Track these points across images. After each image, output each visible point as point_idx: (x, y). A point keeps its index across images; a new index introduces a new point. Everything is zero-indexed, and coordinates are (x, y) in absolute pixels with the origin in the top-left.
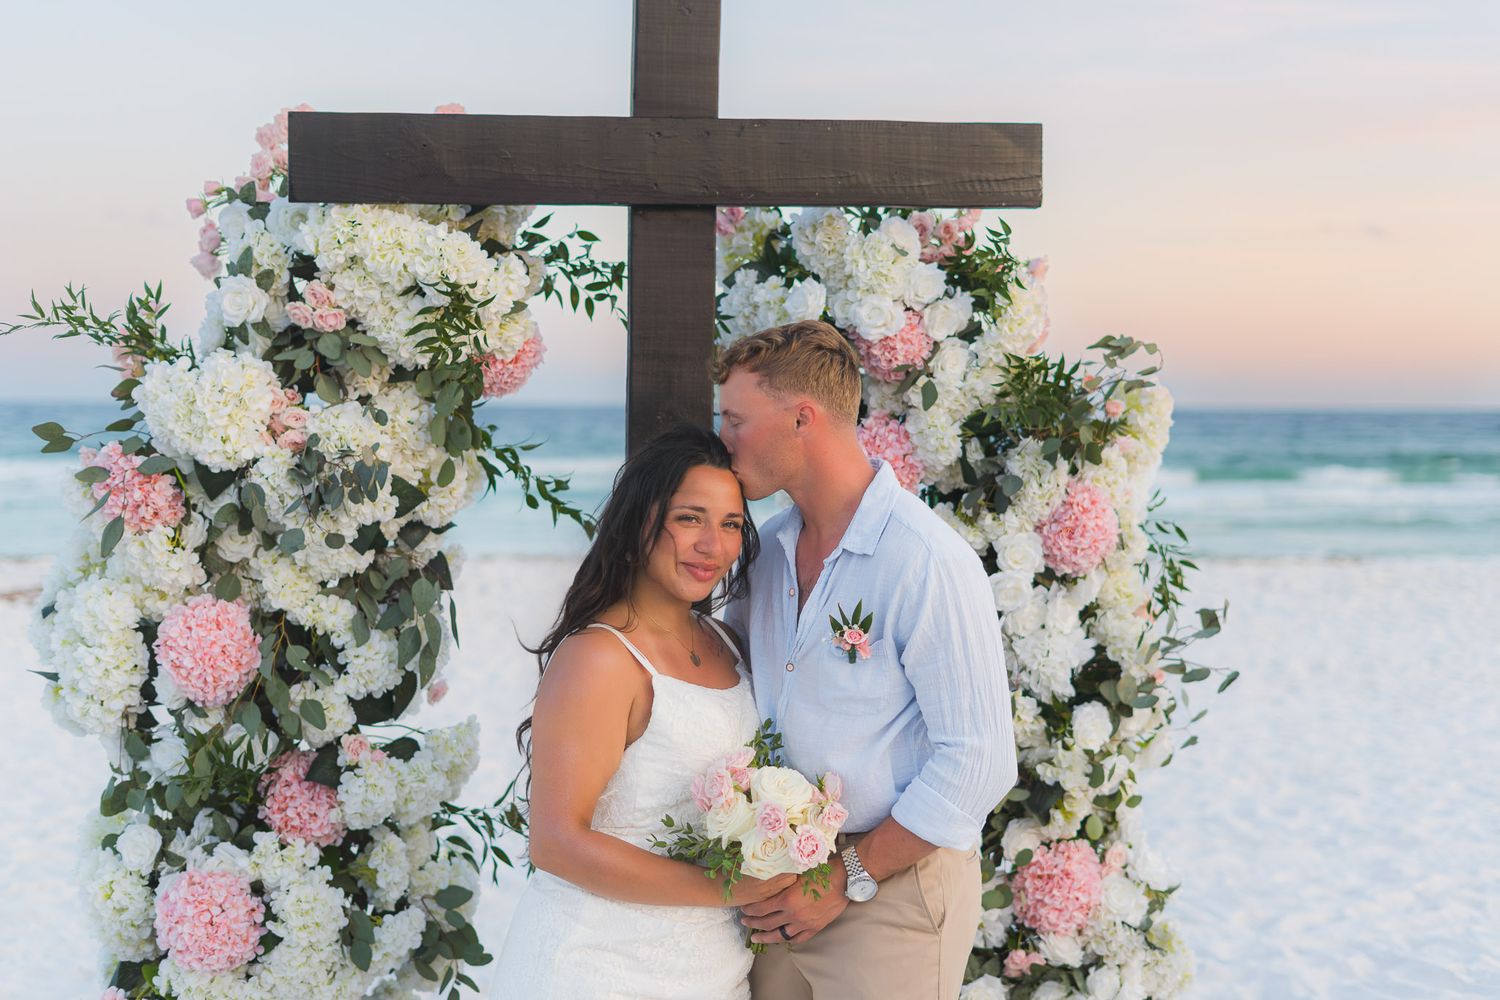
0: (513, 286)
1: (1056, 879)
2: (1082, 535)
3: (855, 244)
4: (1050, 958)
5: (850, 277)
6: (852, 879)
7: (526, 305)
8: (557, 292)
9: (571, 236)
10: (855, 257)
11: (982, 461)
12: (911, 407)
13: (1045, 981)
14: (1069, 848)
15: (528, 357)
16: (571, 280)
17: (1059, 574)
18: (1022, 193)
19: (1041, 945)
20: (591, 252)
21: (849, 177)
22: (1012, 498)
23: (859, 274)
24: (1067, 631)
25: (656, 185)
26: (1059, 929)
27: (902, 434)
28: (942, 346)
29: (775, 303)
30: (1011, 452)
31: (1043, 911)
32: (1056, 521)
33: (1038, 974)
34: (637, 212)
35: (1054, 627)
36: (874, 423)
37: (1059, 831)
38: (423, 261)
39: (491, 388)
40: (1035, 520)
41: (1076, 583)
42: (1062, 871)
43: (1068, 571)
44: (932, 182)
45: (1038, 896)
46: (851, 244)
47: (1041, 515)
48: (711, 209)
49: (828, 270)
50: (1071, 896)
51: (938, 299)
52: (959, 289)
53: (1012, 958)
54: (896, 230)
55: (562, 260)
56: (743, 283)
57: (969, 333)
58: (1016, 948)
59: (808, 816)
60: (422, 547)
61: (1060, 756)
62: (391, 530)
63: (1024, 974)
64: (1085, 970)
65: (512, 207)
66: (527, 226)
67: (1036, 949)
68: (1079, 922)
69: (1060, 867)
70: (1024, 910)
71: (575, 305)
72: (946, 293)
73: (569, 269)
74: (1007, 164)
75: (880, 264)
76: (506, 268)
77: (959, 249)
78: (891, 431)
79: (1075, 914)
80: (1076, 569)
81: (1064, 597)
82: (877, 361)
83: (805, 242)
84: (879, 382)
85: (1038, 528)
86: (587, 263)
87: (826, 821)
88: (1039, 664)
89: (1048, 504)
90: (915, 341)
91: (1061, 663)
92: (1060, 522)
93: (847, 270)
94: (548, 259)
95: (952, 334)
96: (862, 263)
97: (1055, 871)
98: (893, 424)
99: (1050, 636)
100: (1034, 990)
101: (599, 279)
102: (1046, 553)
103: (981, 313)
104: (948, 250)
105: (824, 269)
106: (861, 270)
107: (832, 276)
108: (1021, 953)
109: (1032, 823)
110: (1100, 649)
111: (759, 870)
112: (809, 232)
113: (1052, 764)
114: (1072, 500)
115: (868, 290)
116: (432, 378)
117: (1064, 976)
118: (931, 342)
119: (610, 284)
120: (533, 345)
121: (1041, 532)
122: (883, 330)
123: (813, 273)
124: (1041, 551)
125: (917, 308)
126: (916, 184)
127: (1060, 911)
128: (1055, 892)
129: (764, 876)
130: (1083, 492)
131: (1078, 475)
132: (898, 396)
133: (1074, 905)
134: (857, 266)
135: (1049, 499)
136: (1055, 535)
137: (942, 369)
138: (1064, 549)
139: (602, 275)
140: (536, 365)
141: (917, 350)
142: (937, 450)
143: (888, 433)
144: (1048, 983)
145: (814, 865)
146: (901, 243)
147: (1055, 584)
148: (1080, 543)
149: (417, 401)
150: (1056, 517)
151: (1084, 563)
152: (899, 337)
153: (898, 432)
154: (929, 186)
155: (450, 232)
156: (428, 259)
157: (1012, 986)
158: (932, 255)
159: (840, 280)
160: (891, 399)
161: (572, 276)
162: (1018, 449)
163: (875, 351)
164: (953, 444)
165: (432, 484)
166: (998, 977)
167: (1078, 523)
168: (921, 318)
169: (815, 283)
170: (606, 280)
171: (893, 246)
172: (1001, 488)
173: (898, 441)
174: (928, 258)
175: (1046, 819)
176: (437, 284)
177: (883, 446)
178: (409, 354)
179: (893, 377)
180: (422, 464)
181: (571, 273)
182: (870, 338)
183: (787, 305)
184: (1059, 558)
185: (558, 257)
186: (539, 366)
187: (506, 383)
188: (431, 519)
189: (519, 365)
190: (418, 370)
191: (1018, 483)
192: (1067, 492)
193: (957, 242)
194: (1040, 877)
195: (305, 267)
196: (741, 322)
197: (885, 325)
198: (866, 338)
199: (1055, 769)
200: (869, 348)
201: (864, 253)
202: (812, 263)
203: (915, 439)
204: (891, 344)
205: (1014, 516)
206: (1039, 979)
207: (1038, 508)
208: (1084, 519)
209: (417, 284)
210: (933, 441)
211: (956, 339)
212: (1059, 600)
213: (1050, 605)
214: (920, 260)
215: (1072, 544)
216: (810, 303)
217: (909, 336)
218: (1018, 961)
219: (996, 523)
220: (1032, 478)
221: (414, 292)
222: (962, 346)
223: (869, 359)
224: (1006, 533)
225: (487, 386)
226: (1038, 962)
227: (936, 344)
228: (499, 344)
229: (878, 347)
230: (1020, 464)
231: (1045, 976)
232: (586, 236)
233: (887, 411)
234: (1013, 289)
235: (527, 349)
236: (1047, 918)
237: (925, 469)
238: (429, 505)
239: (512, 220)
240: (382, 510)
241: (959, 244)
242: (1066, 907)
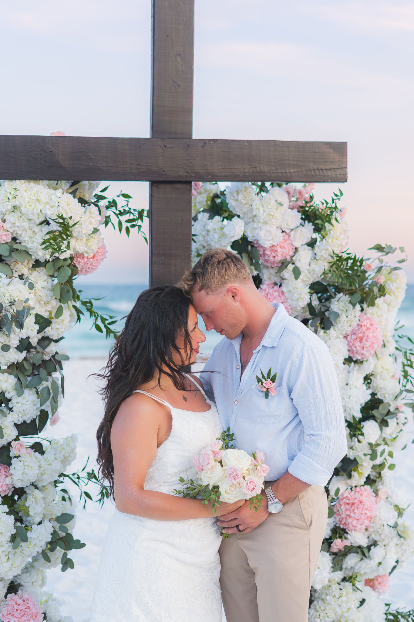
0: (93, 221)
1: (356, 505)
2: (366, 341)
3: (258, 200)
4: (353, 542)
5: (255, 216)
6: (270, 503)
7: (99, 230)
8: (112, 224)
9: (118, 196)
10: (258, 206)
11: (319, 305)
12: (284, 279)
13: (350, 553)
14: (361, 490)
15: (100, 255)
16: (118, 217)
17: (354, 359)
18: (338, 176)
19: (349, 536)
20: (129, 204)
21: (256, 167)
22: (333, 322)
23: (260, 215)
24: (358, 386)
25: (164, 171)
26: (357, 528)
27: (280, 292)
28: (299, 249)
29: (218, 229)
30: (333, 300)
31: (350, 520)
32: (354, 334)
33: (347, 550)
34: (153, 184)
35: (353, 384)
36: (267, 288)
37: (356, 482)
38: (49, 208)
39: (81, 270)
40: (344, 333)
41: (363, 363)
42: (359, 501)
43: (359, 357)
44: (295, 170)
45: (348, 513)
46: (256, 200)
47: (347, 331)
48: (190, 183)
49: (244, 213)
50: (363, 512)
51: (298, 227)
52: (306, 222)
53: (335, 543)
54: (277, 193)
55: (114, 208)
56: (202, 220)
57: (312, 243)
58: (336, 538)
59: (250, 471)
60: (48, 349)
61: (357, 446)
62: (34, 341)
63: (340, 550)
64: (369, 548)
65: (91, 182)
66: (97, 191)
67: (346, 538)
68: (366, 525)
69: (358, 499)
70: (341, 520)
71: (120, 230)
72: (301, 224)
73: (118, 212)
74: (331, 161)
75: (270, 210)
76: (90, 212)
77: (307, 202)
78: (275, 291)
79: (365, 521)
80: (363, 356)
81: (357, 370)
82: (268, 257)
83: (233, 199)
84: (268, 267)
85: (346, 337)
86: (127, 209)
87: (259, 473)
88: (346, 402)
89: (350, 326)
90: (287, 247)
91: (356, 402)
92: (356, 334)
93: (254, 213)
94: (107, 207)
95: (304, 244)
96: (261, 209)
97: (355, 501)
98: (276, 288)
99: (350, 389)
100: (345, 558)
101: (132, 217)
102: (349, 349)
103: (317, 234)
104: (302, 203)
105: (243, 213)
106: (261, 213)
107: (246, 216)
108: (339, 540)
109: (343, 478)
110: (373, 395)
111: (228, 499)
112: (235, 194)
113: (353, 449)
114: (361, 324)
115: (264, 223)
116: (54, 266)
117: (359, 551)
118: (294, 248)
119: (137, 219)
120: (102, 250)
121: (347, 339)
122: (271, 242)
123: (237, 215)
124: (347, 348)
125: (287, 231)
126: (288, 171)
127: (358, 520)
128: (356, 511)
129: (231, 502)
130: (366, 320)
131: (364, 312)
132: (278, 274)
133: (364, 517)
134: (259, 211)
135: (351, 323)
136: (353, 340)
137: (299, 261)
138: (358, 347)
139: (134, 215)
140: (102, 260)
141: (287, 251)
142: (298, 299)
143: (274, 292)
144: (352, 554)
145: (254, 495)
146: (280, 200)
147: (353, 364)
148: (365, 344)
149: (46, 277)
150: (354, 332)
151: (367, 354)
152: (279, 245)
153: (278, 292)
154: (294, 172)
155: (63, 193)
156: (52, 207)
157: (334, 556)
158: (293, 206)
159: (250, 218)
160: (274, 275)
161: (119, 216)
162: (336, 299)
163: (267, 252)
164: (306, 296)
165: (53, 318)
166: (328, 552)
167: (364, 335)
168: (289, 236)
169: (239, 219)
170: (135, 218)
171: (276, 201)
172: (329, 318)
173: (279, 296)
174: (291, 207)
175: (350, 476)
176: (56, 219)
177: (272, 298)
179: (276, 265)
180: (49, 308)
181: (118, 214)
182: (265, 246)
183: (225, 230)
184: (355, 352)
185: (112, 206)
186: (104, 260)
187: (89, 268)
188: (53, 335)
189: (95, 259)
190: (47, 262)
191: (337, 315)
192: (359, 320)
193: (305, 199)
194: (348, 504)
196: (201, 238)
197: (272, 239)
198: (263, 245)
199: (354, 452)
200: (264, 250)
201: (262, 204)
202: (236, 210)
203: (287, 295)
204: (275, 249)
205: (334, 331)
206: (347, 553)
207: (346, 327)
208: (367, 333)
209: (47, 219)
210: (296, 295)
211: (306, 246)
212: (355, 371)
213: (350, 374)
214: (289, 208)
215: (362, 345)
216: (237, 229)
217: (284, 245)
218: (337, 544)
219: (325, 334)
220: (343, 313)
221: (45, 223)
222: (308, 250)
223: (264, 256)
224: (330, 339)
225: (79, 269)
226: (347, 544)
227: (296, 249)
228: (86, 249)
229: (269, 250)
230: (338, 306)
231: (350, 551)
232: (126, 196)
233: (273, 281)
234: (333, 221)
235: (99, 251)
236: (352, 523)
237: (292, 309)
238: (52, 328)
239: (91, 188)
240: (31, 331)
241: (307, 200)
242: (361, 518)
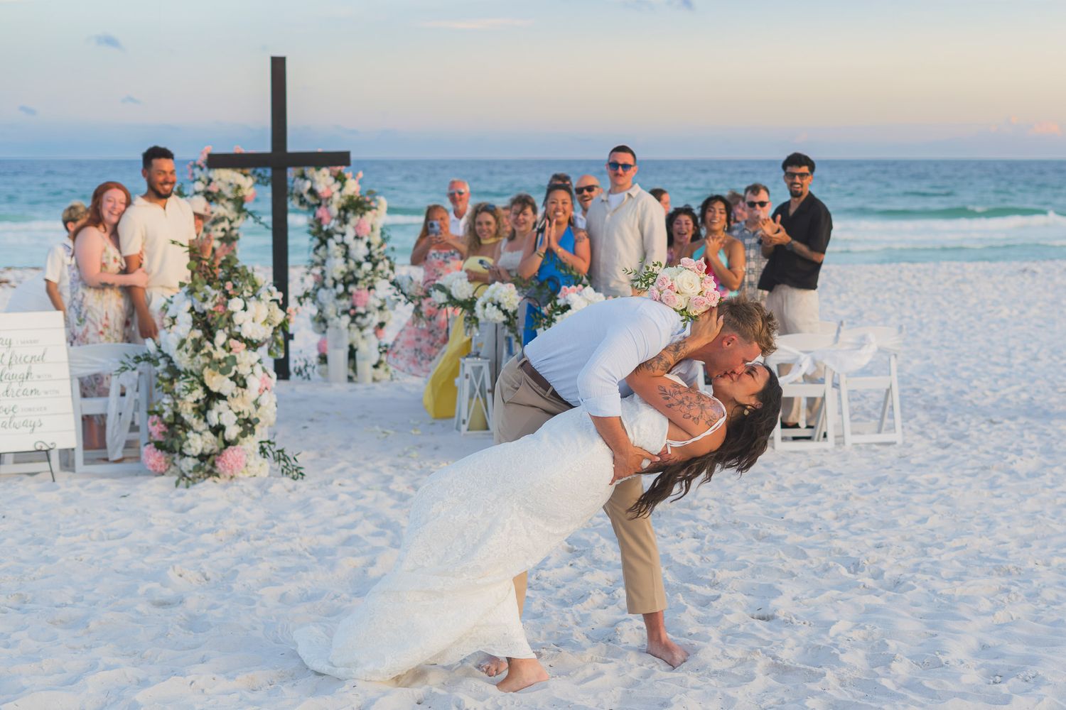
1: (360, 297)
3: (316, 174)
11: (343, 215)
12: (328, 205)
14: (363, 291)
17: (359, 237)
18: (347, 164)
22: (349, 221)
27: (328, 210)
28: (334, 193)
29: (303, 184)
34: (273, 169)
38: (232, 179)
43: (361, 236)
44: (332, 162)
45: (356, 300)
48: (287, 168)
51: (334, 183)
52: (337, 181)
54: (325, 171)
57: (339, 190)
60: (233, 232)
61: (359, 272)
62: (228, 229)
64: (366, 314)
65: (249, 168)
66: (251, 172)
74: (344, 159)
75: (322, 177)
76: (248, 180)
77: (337, 174)
82: (322, 196)
83: (307, 174)
84: (322, 200)
86: (265, 178)
92: (358, 227)
95: (336, 190)
97: (360, 295)
98: (326, 208)
99: (358, 249)
103: (342, 186)
104: (335, 174)
106: (317, 178)
107: (312, 180)
112: (308, 172)
113: (357, 273)
115: (319, 183)
116: (235, 200)
118: (332, 192)
121: (355, 229)
123: (309, 179)
124: (355, 232)
125: (329, 186)
128: (360, 299)
130: (362, 221)
131: (361, 217)
132: (326, 203)
135: (355, 222)
136: (357, 229)
137: (335, 198)
138: (360, 232)
141: (329, 194)
142: (335, 213)
146: (326, 173)
147: (358, 239)
149: (232, 205)
150: (357, 225)
151: (364, 234)
152: (326, 191)
155: (237, 173)
156: (234, 179)
159: (314, 181)
160: (324, 203)
162: (349, 212)
164: (337, 211)
165: (235, 220)
167: (362, 227)
168: (330, 188)
169: (310, 181)
170: (268, 181)
172: (347, 219)
174: (331, 176)
176: (235, 183)
178: (230, 195)
179: (325, 199)
180: (233, 216)
182: (320, 191)
183: (305, 185)
187: (248, 201)
188: (235, 226)
190: (232, 199)
191: (350, 219)
192: (359, 221)
195: (210, 181)
196: (295, 189)
197: (323, 189)
200: (320, 193)
201: (318, 175)
202: (308, 177)
204: (324, 193)
205: (350, 225)
207: (353, 224)
208: (364, 226)
209: (231, 183)
210: (334, 211)
213: (358, 243)
215: (362, 230)
216: (309, 184)
217: (328, 191)
218: (352, 312)
219: (345, 227)
220: (352, 218)
221: (231, 185)
222: (338, 193)
223: (320, 195)
224: (348, 228)
225: (245, 201)
228: (246, 195)
229: (322, 193)
230: (350, 215)
238: (235, 224)
240: (226, 225)
